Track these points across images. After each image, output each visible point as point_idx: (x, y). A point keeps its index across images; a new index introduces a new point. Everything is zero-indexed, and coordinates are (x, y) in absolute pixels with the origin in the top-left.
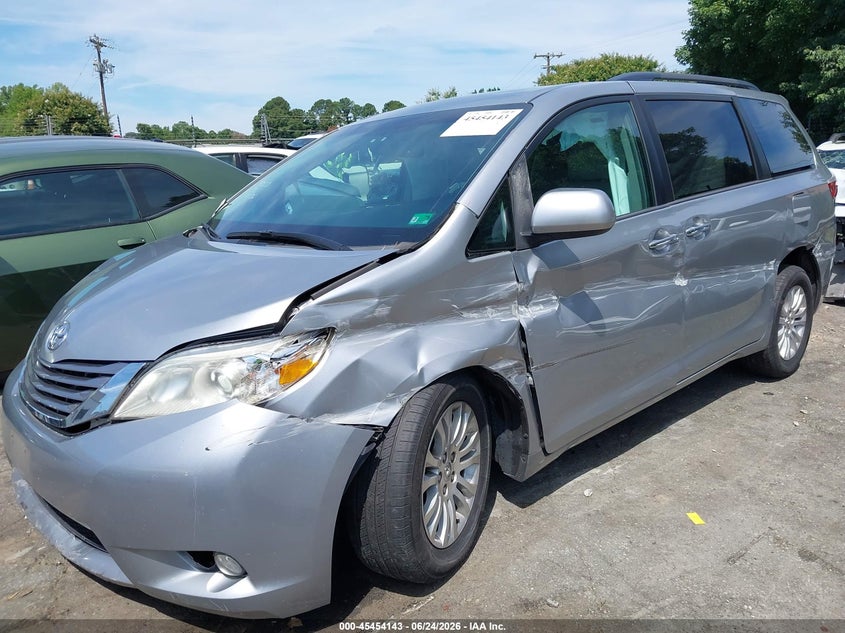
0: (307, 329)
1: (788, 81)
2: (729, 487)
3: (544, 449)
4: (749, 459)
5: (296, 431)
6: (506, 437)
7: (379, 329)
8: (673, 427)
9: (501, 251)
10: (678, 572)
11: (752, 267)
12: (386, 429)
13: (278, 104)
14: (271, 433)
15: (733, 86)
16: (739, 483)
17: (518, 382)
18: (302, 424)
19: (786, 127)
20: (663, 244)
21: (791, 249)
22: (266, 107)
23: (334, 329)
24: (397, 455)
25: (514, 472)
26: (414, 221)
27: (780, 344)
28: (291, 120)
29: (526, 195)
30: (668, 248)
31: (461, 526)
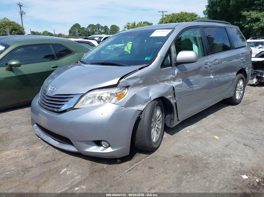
0: (123, 86)
1: (236, 21)
2: (224, 130)
3: (178, 119)
4: (229, 124)
5: (123, 110)
6: (168, 116)
7: (140, 86)
8: (209, 116)
9: (168, 67)
10: (213, 149)
11: (230, 73)
12: (143, 111)
13: (77, 26)
14: (117, 111)
15: (224, 23)
16: (227, 130)
17: (173, 101)
18: (124, 108)
19: (238, 34)
20: (207, 66)
21: (240, 69)
22: (73, 27)
23: (129, 86)
24: (145, 117)
25: (170, 125)
26: (146, 59)
27: (236, 95)
28: (81, 31)
29: (175, 53)
30: (209, 67)
31: (158, 138)
